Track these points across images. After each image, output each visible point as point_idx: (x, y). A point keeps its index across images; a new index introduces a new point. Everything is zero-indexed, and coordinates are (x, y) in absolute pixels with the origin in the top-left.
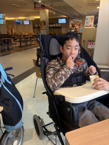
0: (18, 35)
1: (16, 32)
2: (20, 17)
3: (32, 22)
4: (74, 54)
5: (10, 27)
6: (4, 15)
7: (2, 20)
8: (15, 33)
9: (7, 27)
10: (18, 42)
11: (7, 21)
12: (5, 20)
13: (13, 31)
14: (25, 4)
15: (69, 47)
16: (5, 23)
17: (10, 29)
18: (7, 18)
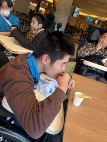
0: (83, 30)
1: (83, 28)
2: (93, 15)
3: (102, 23)
4: (104, 43)
5: (80, 22)
6: (80, 9)
7: (76, 14)
8: (81, 28)
9: (77, 21)
10: (79, 35)
11: (80, 15)
12: (78, 14)
13: (81, 26)
14: (103, 4)
15: (104, 37)
16: (77, 17)
17: (79, 24)
18: (81, 13)
